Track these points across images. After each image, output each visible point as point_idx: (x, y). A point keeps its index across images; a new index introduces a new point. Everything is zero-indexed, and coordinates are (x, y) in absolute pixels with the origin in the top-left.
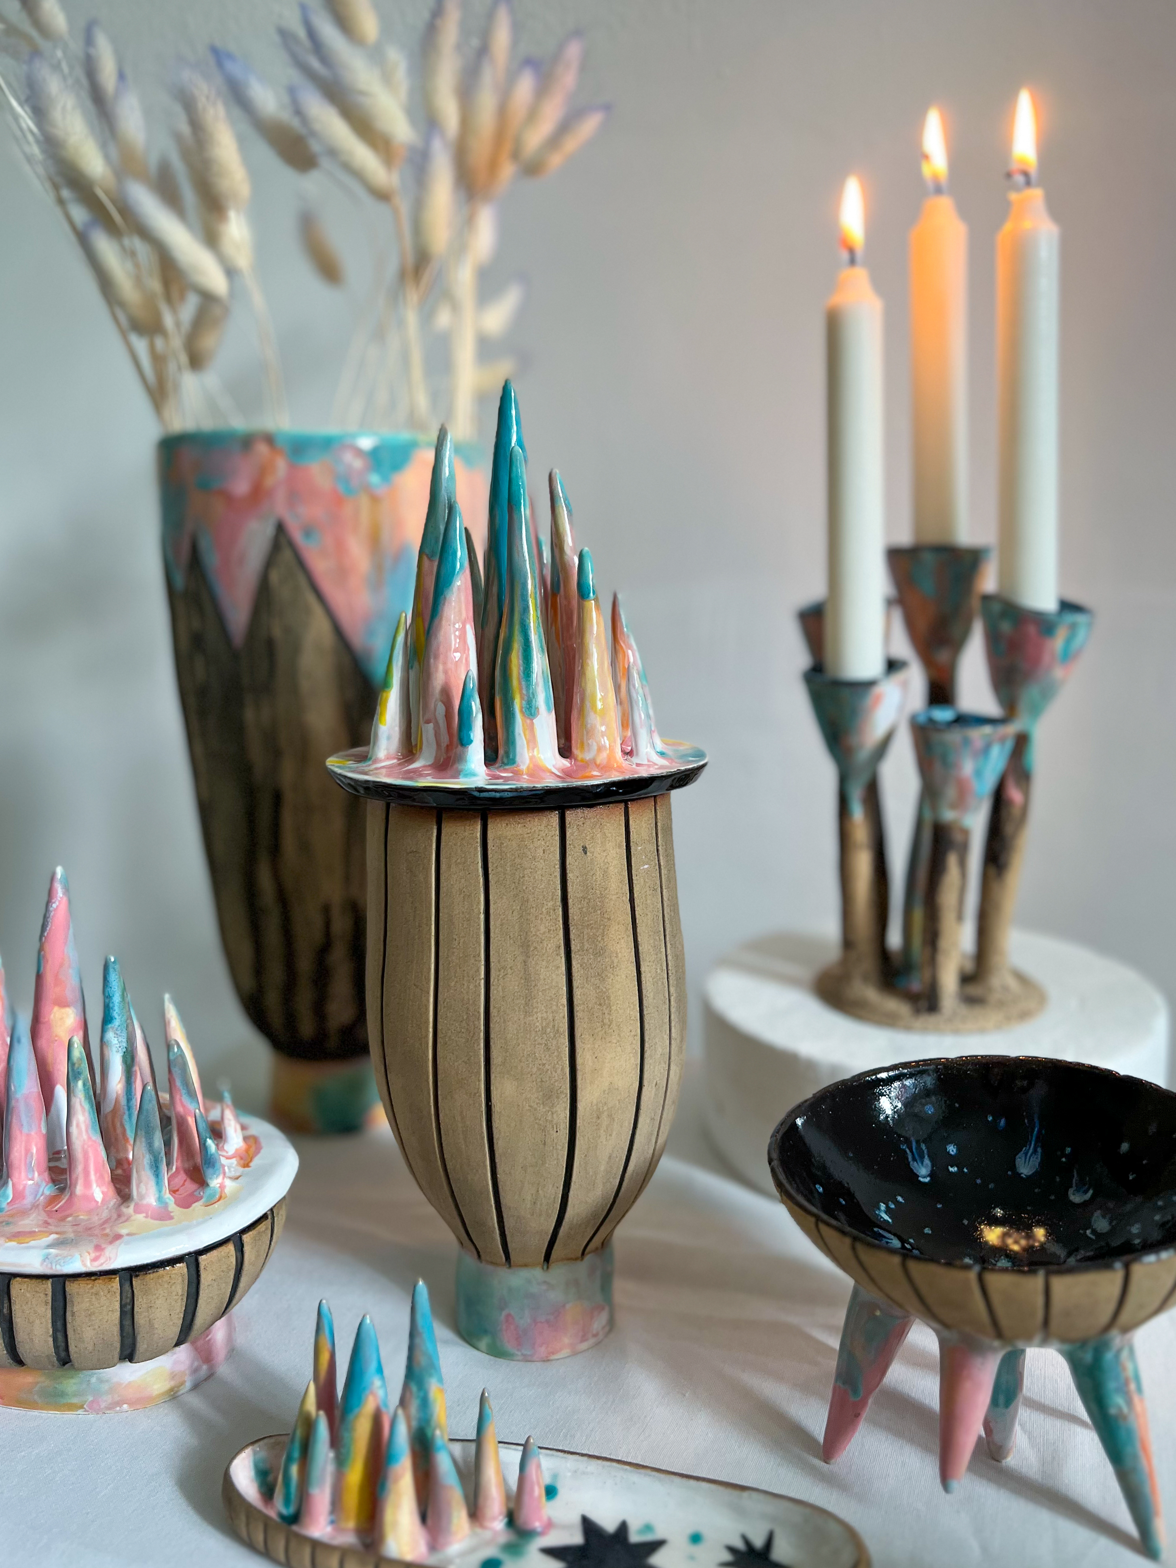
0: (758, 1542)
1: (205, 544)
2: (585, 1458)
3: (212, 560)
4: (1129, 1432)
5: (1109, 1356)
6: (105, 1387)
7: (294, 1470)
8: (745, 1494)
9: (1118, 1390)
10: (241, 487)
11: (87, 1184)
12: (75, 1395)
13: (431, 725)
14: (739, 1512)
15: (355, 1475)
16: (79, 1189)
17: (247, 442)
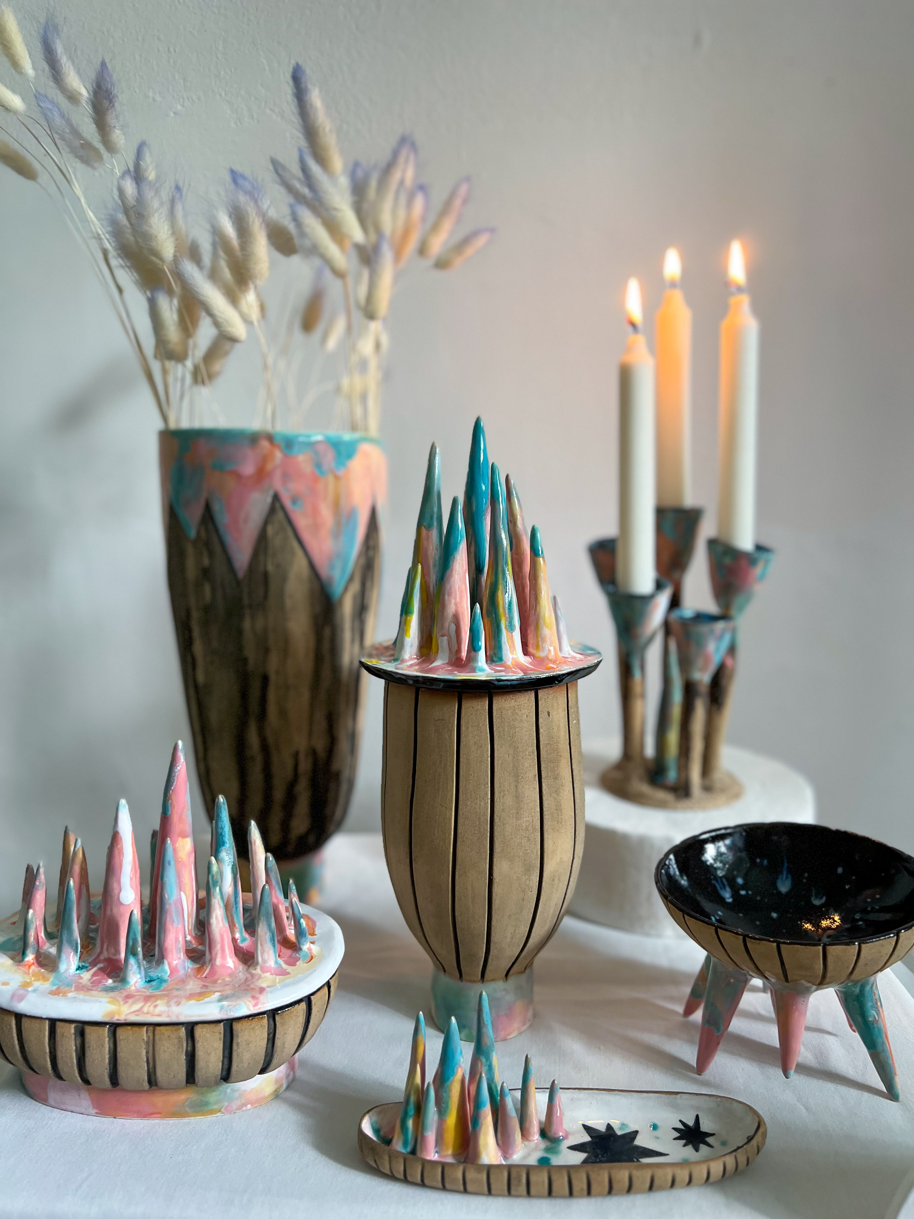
0: (691, 1123)
1: (217, 507)
2: (577, 1091)
3: (223, 518)
4: (879, 1030)
5: (868, 988)
6: (236, 1094)
7: (410, 1123)
8: (679, 1095)
9: (873, 1007)
10: (248, 469)
11: (224, 957)
12: (215, 1104)
13: (445, 638)
14: (675, 1107)
15: (451, 1120)
16: (218, 962)
17: (254, 438)
